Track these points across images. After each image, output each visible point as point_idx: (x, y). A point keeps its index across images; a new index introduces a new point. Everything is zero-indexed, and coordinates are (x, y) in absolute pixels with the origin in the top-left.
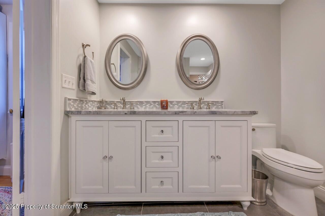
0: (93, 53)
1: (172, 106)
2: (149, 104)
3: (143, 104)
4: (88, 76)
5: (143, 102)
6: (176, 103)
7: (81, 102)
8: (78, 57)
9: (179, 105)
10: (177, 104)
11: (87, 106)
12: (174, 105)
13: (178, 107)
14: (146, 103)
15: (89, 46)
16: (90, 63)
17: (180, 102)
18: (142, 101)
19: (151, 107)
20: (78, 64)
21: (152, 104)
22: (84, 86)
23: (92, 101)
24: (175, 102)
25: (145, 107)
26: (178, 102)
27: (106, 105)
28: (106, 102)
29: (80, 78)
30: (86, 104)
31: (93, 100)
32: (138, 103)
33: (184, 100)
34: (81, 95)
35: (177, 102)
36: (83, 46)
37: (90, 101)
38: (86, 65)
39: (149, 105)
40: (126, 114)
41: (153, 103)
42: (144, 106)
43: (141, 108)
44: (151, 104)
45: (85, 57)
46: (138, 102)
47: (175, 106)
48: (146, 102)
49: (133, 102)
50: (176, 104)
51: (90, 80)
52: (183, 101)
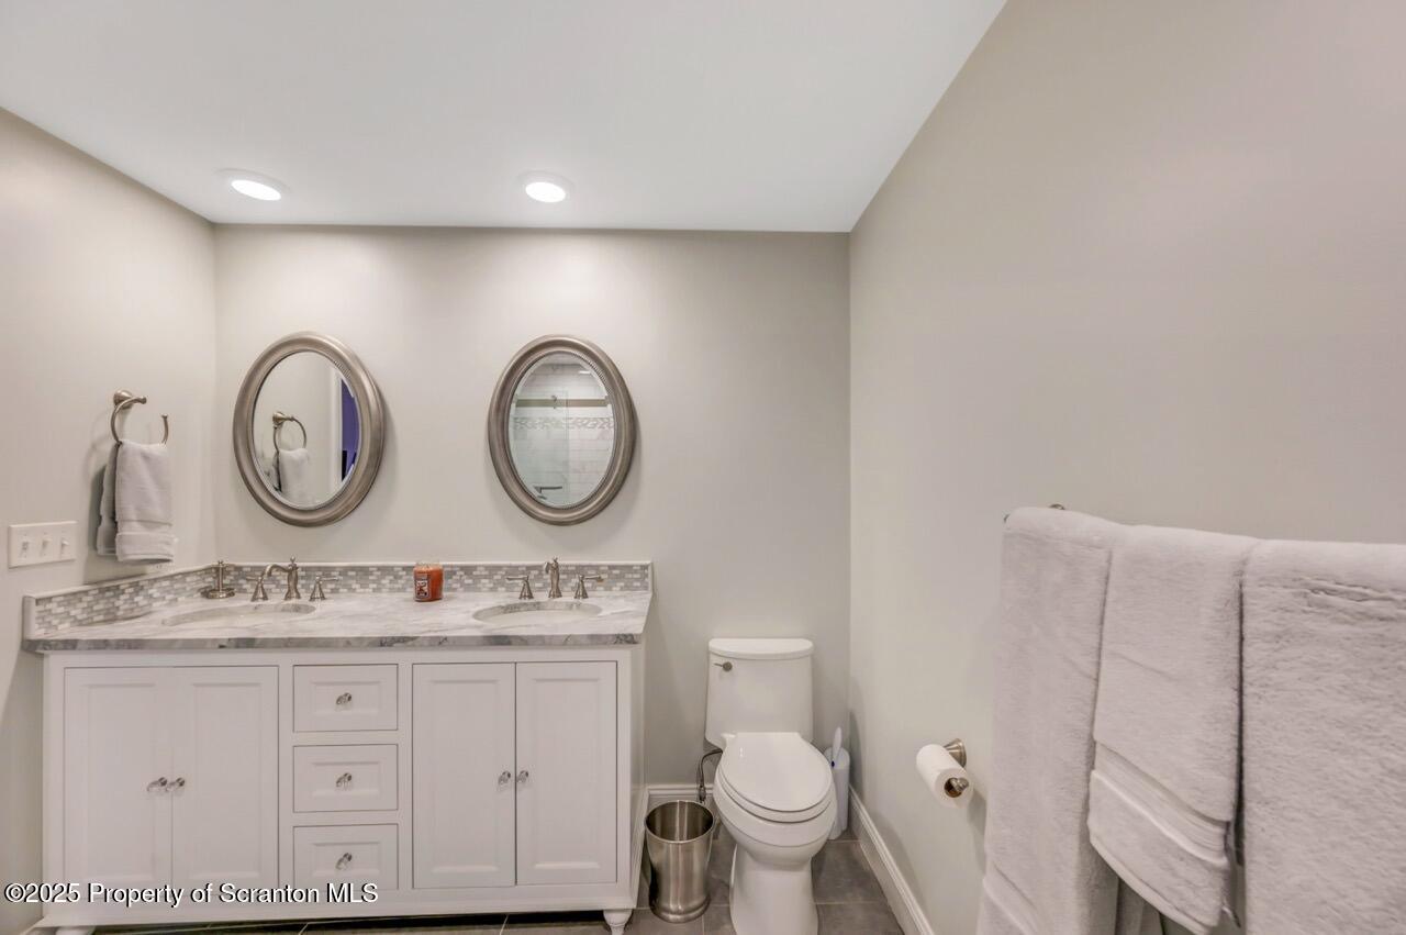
0: (165, 418)
1: (470, 581)
2: (392, 577)
3: (371, 578)
4: (128, 506)
5: (371, 569)
6: (483, 573)
7: (108, 594)
8: (94, 447)
9: (496, 577)
10: (489, 577)
11: (138, 598)
12: (478, 578)
13: (492, 585)
14: (379, 573)
15: (143, 401)
16: (140, 460)
17: (499, 568)
18: (368, 567)
19: (396, 586)
20: (93, 470)
21: (401, 577)
22: (111, 542)
23: (171, 577)
24: (482, 568)
25: (375, 586)
26: (493, 570)
27: (237, 578)
28: (238, 569)
29: (100, 517)
30: (137, 593)
31: (172, 572)
32: (353, 573)
33: (514, 563)
34: (106, 570)
35: (487, 568)
36: (118, 400)
37: (155, 580)
38: (120, 475)
39: (391, 581)
40: (221, 647)
41: (404, 573)
42: (374, 582)
43: (362, 590)
44: (397, 577)
45: (119, 444)
46: (353, 568)
47: (483, 581)
48: (379, 568)
49: (333, 569)
50: (485, 577)
51: (135, 525)
52: (510, 567)
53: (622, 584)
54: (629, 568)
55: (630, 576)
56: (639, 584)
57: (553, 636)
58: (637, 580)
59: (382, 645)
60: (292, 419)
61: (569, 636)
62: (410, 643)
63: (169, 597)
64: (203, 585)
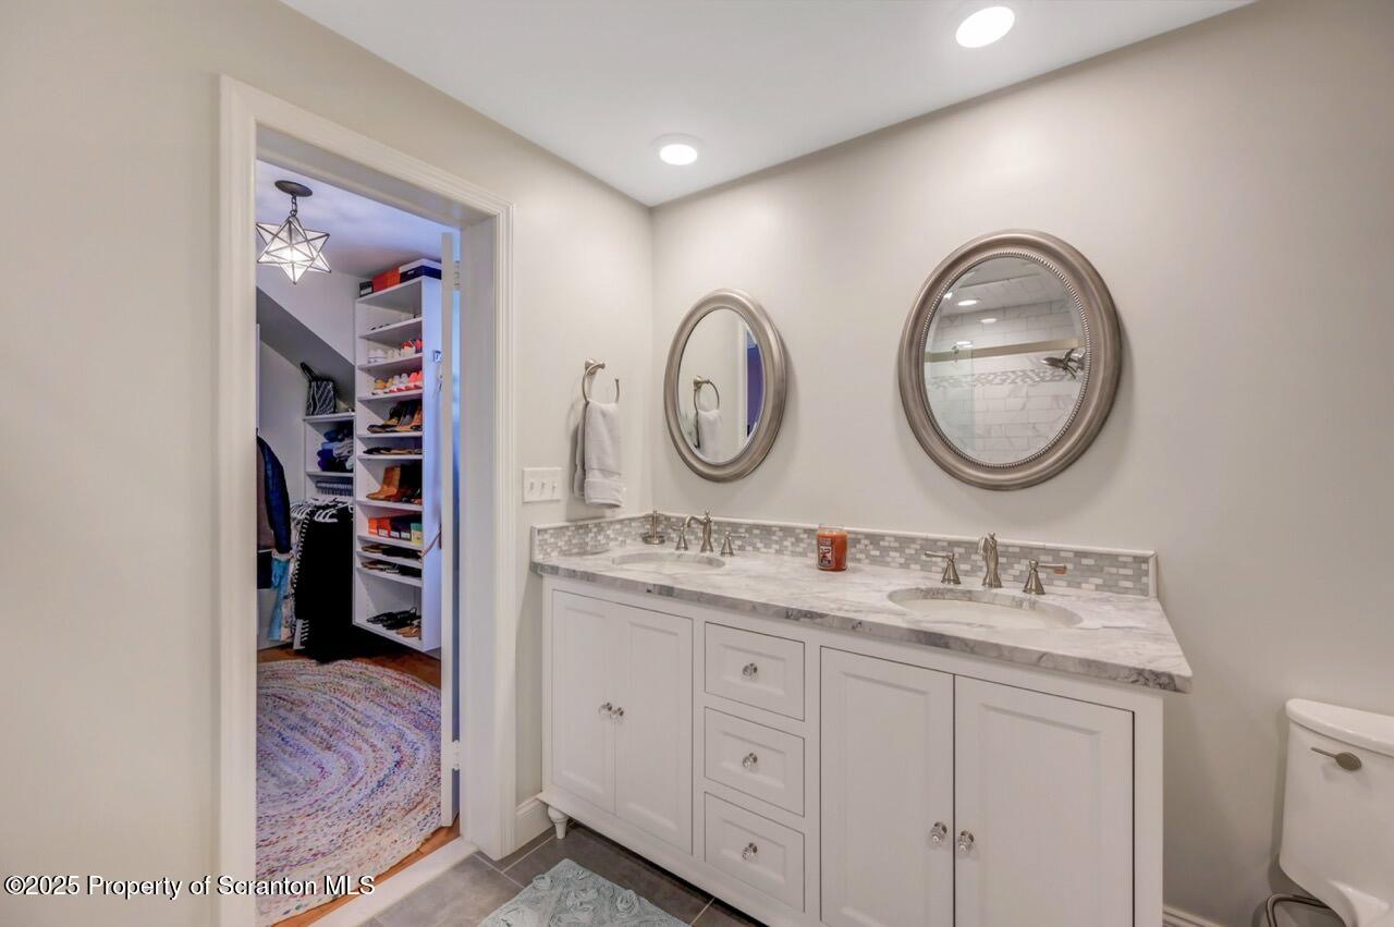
0: (617, 381)
1: (877, 553)
2: (793, 540)
3: (774, 538)
4: (593, 460)
5: (774, 529)
6: (892, 544)
7: (581, 531)
8: (572, 407)
9: (907, 551)
10: (900, 550)
11: (600, 538)
12: (885, 550)
13: (902, 561)
14: (781, 534)
15: (602, 366)
16: (600, 419)
17: (913, 540)
18: (771, 526)
19: (798, 549)
20: (572, 428)
21: (802, 540)
22: (582, 488)
23: (621, 521)
24: (892, 539)
25: (777, 547)
26: (904, 542)
27: (666, 527)
28: (668, 519)
29: (576, 466)
30: (599, 532)
31: (622, 517)
32: (756, 532)
33: (932, 535)
34: (581, 512)
35: (897, 538)
36: (587, 365)
37: (611, 523)
38: (588, 429)
39: (793, 544)
40: (649, 591)
41: (805, 536)
42: (776, 542)
43: (766, 550)
44: (799, 540)
45: (587, 403)
46: (757, 527)
47: (892, 554)
48: (782, 529)
49: (740, 525)
50: (895, 549)
51: (596, 472)
52: (927, 540)
53: (1099, 581)
54: (1113, 558)
55: (1114, 570)
56: (1129, 584)
57: (1016, 648)
58: (1126, 577)
59: (788, 617)
60: (708, 382)
61: (1044, 654)
62: (819, 620)
63: (620, 539)
64: (643, 531)
